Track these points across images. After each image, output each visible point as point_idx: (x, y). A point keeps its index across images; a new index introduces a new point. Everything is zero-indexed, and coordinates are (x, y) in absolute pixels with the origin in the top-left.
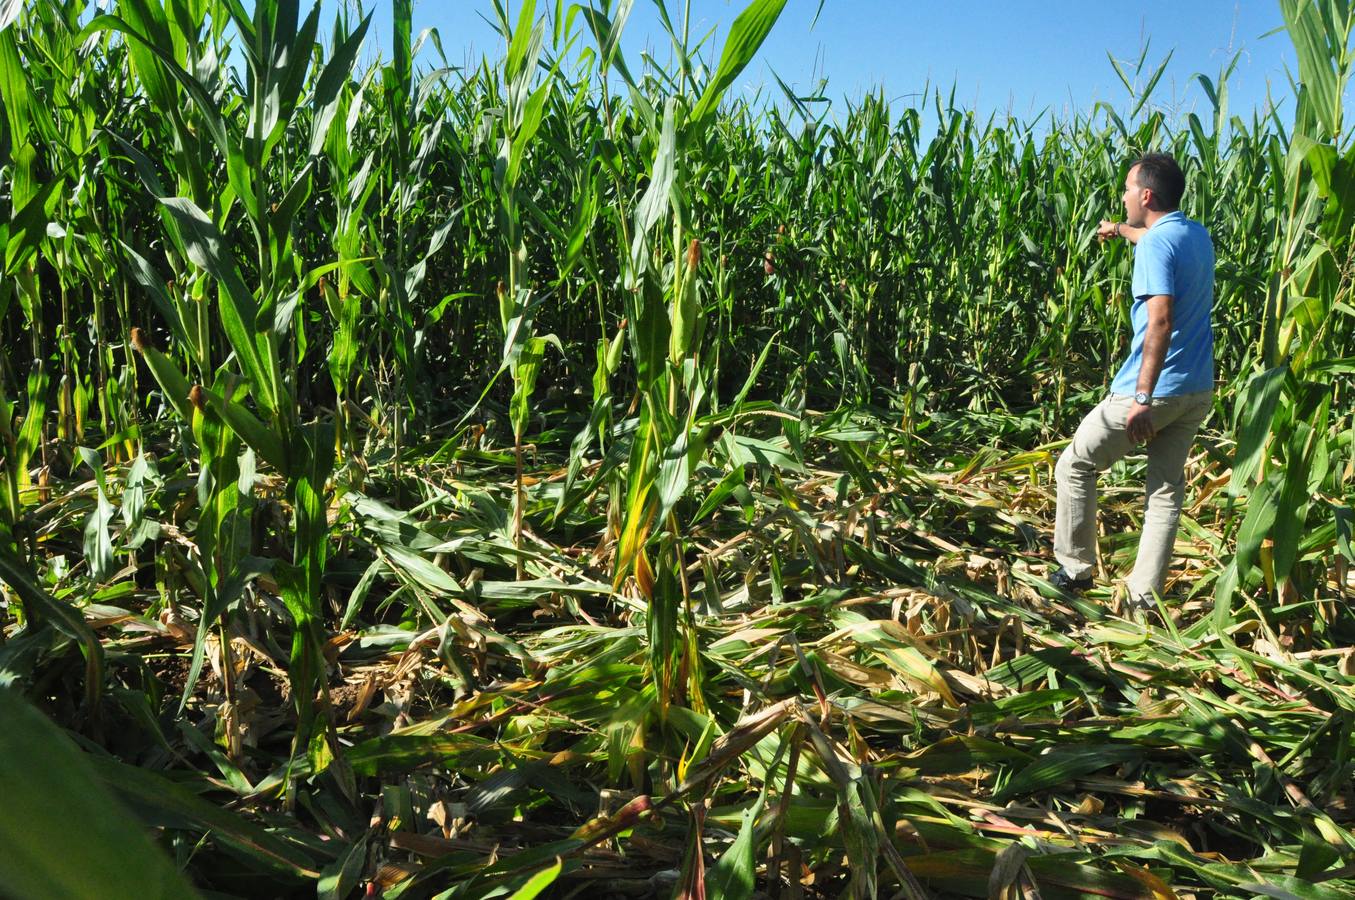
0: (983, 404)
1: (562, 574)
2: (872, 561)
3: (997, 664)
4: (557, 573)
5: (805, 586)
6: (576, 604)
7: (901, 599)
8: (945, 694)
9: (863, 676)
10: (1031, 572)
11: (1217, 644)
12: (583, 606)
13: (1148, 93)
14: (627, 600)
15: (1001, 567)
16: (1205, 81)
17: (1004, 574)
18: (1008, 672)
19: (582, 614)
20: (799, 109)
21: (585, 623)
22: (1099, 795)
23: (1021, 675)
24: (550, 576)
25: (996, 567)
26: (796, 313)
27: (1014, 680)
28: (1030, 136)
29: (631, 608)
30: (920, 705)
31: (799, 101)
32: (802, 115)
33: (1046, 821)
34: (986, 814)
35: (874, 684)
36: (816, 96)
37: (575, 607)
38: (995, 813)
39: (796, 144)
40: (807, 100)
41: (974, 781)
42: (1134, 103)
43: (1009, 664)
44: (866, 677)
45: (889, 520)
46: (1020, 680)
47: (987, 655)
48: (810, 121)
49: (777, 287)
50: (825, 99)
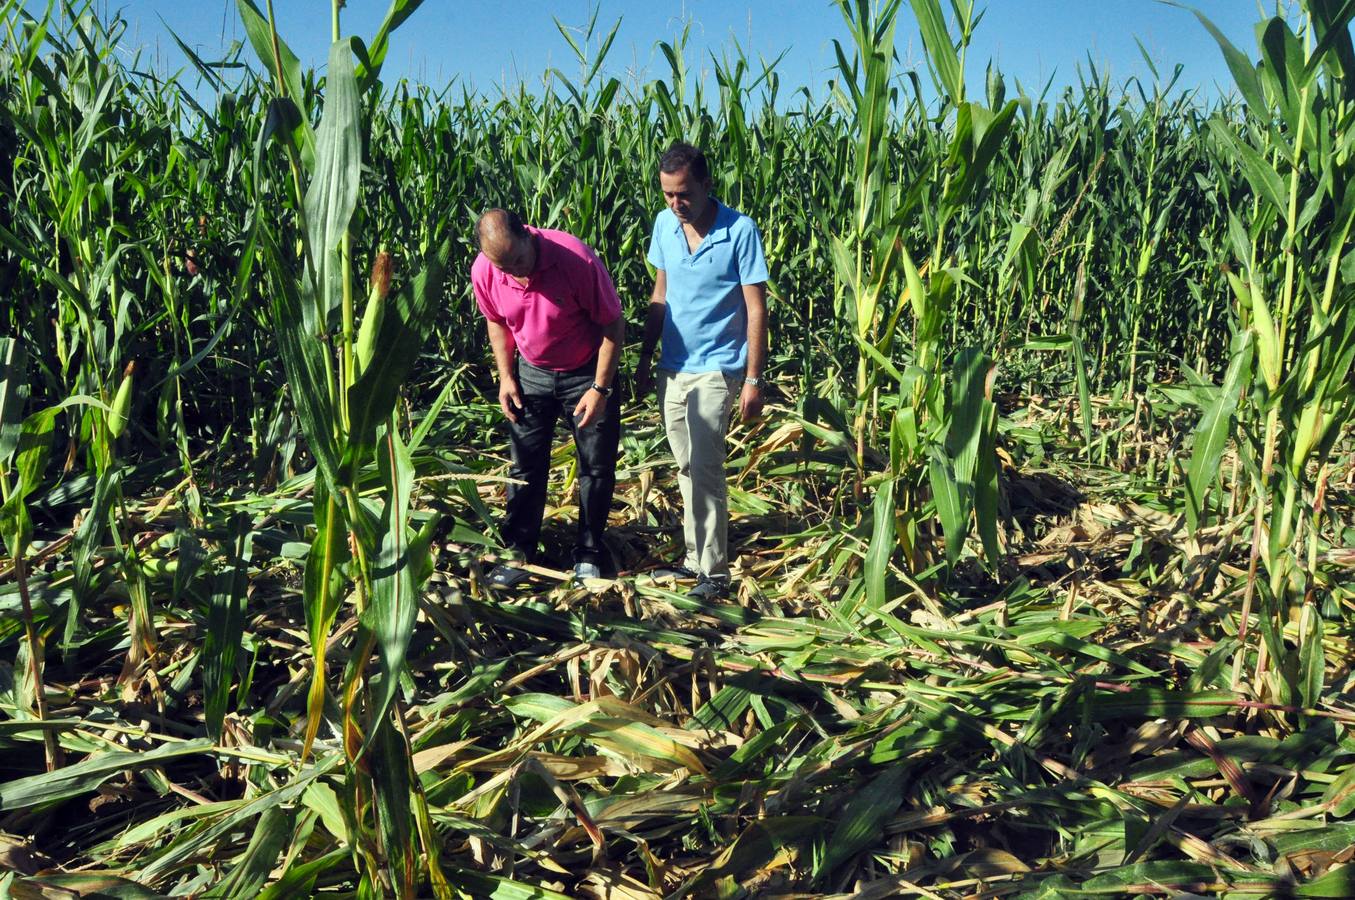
0: (455, 393)
1: (124, 739)
2: (499, 615)
3: (698, 707)
4: (117, 739)
5: (437, 666)
6: (163, 778)
7: (576, 660)
8: (694, 767)
9: (572, 767)
10: (658, 585)
11: (878, 624)
12: (172, 777)
13: (600, 60)
14: (230, 750)
15: (626, 588)
16: (665, 47)
17: (631, 594)
18: (712, 714)
19: (176, 788)
20: (208, 77)
21: (192, 804)
22: (911, 835)
23: (725, 713)
24: (106, 748)
25: (621, 588)
26: (232, 318)
27: (720, 721)
28: (442, 107)
29: (242, 760)
30: (667, 789)
31: (206, 66)
32: (213, 83)
33: (903, 892)
35: (586, 774)
36: (231, 60)
37: (163, 783)
39: (210, 123)
40: (218, 65)
41: (786, 866)
42: (587, 71)
43: (710, 704)
44: (576, 767)
45: (468, 555)
46: (725, 720)
47: (686, 700)
48: (224, 91)
49: (206, 290)
50: (240, 65)
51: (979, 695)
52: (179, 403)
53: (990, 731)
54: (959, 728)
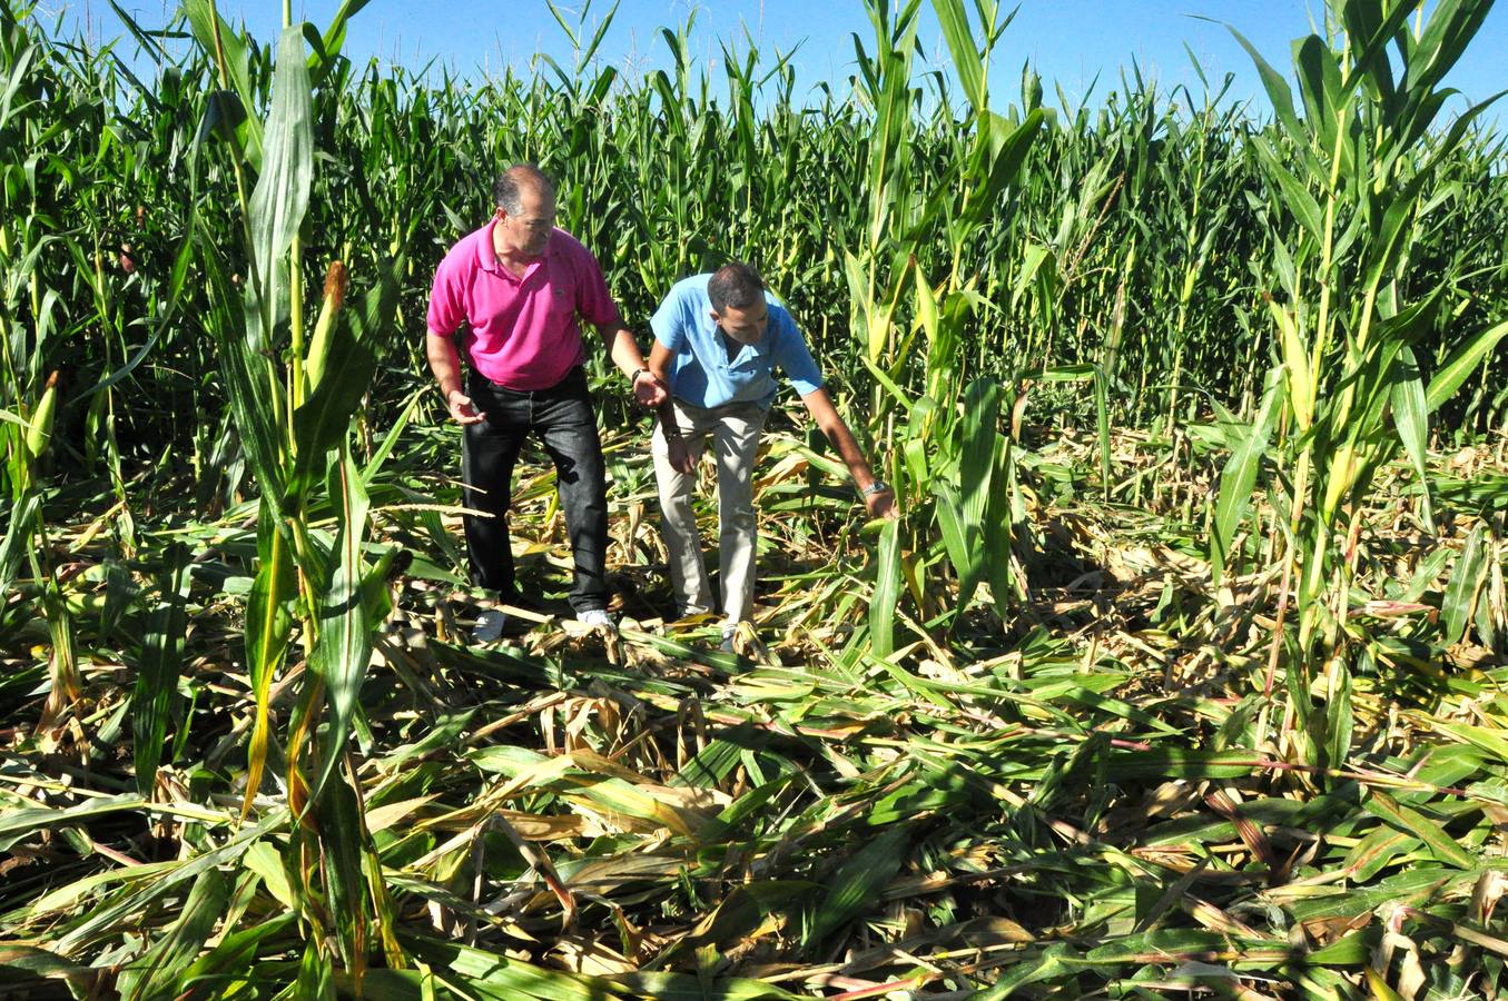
1: (41, 795)
2: (467, 660)
3: (684, 763)
4: (33, 795)
5: (397, 716)
6: (86, 838)
7: (550, 710)
8: (676, 827)
9: (543, 827)
10: (644, 630)
11: (884, 675)
12: (97, 837)
13: (596, 44)
14: (164, 806)
16: (668, 34)
17: (614, 638)
18: (699, 771)
19: (100, 849)
20: (147, 47)
21: (119, 866)
22: (908, 901)
23: (713, 769)
24: (21, 804)
26: (173, 323)
27: (707, 778)
28: (419, 90)
29: (176, 818)
30: (646, 850)
31: (146, 34)
32: (153, 55)
33: (897, 962)
34: (829, 979)
35: (559, 834)
36: (174, 29)
37: (85, 843)
38: (837, 973)
39: (151, 101)
40: (159, 34)
41: (773, 935)
42: (580, 57)
43: (697, 760)
44: (548, 827)
45: (435, 594)
46: (713, 777)
47: (670, 754)
48: (166, 64)
49: (144, 290)
50: (186, 35)
51: (989, 753)
52: (111, 418)
53: (999, 792)
54: (966, 787)
